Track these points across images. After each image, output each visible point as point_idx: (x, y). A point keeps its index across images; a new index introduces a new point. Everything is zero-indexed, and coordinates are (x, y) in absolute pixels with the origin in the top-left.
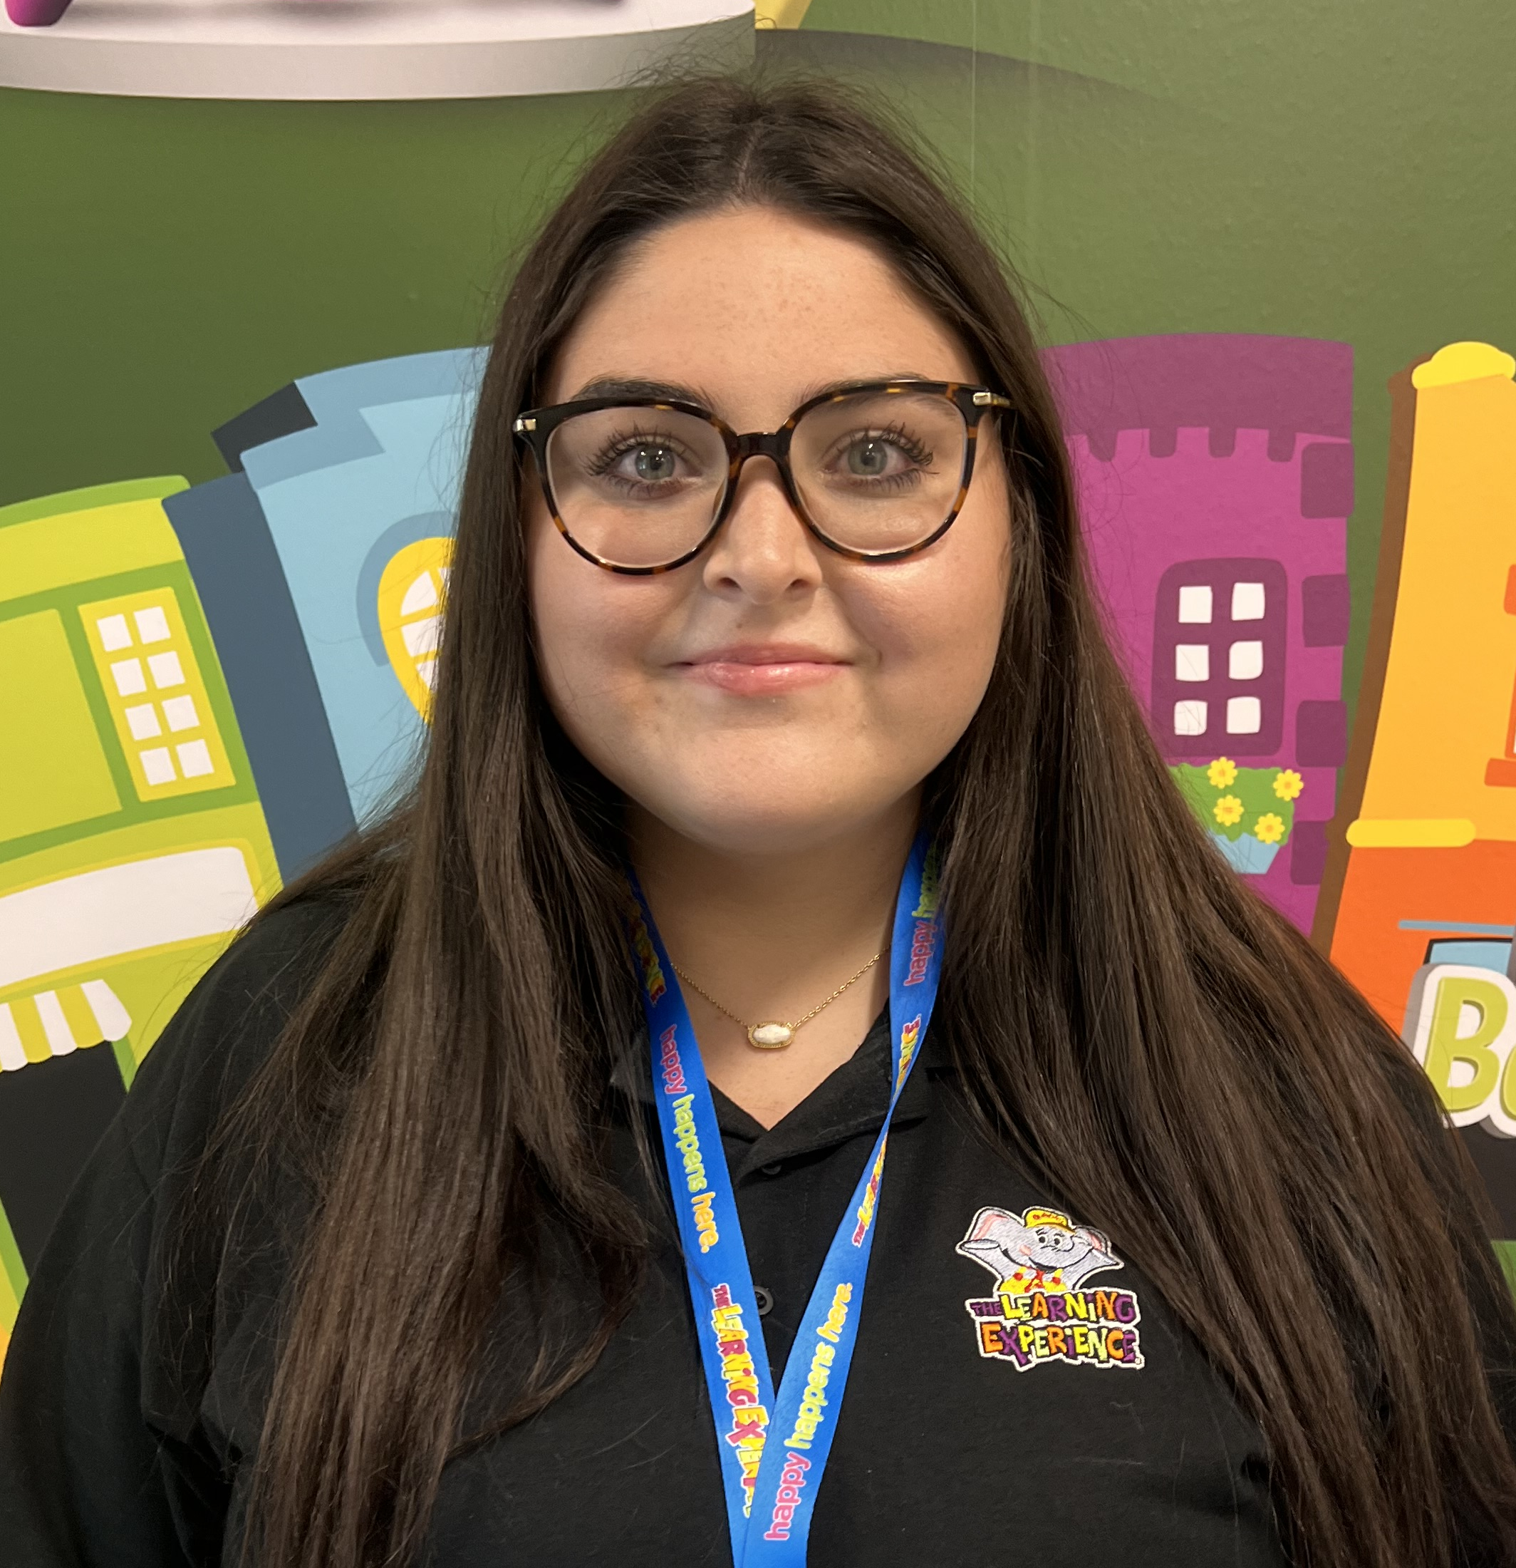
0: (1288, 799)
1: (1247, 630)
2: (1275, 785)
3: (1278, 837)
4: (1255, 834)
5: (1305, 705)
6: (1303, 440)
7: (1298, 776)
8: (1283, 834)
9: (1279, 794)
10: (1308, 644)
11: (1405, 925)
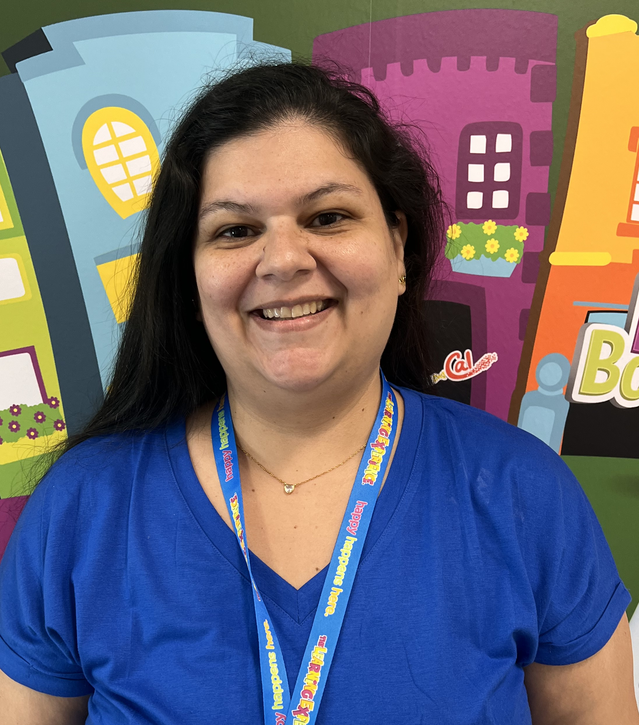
0: (521, 241)
1: (503, 157)
2: (515, 234)
3: (516, 260)
4: (505, 258)
5: (530, 195)
6: (532, 63)
7: (526, 230)
8: (518, 258)
9: (517, 239)
10: (532, 165)
11: (576, 303)
